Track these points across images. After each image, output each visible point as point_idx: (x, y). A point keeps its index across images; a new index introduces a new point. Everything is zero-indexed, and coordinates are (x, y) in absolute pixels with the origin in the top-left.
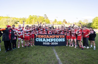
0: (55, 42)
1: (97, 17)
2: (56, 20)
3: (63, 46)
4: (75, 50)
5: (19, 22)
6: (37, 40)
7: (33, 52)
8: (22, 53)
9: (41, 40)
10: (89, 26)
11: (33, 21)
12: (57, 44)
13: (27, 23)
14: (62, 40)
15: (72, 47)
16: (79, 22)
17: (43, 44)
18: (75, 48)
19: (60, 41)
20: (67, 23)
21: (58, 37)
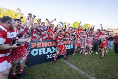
14: (70, 47)
19: (68, 49)
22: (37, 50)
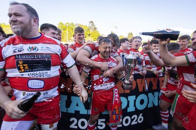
0: (131, 114)
12: (141, 119)
17: (73, 126)
19: (150, 106)
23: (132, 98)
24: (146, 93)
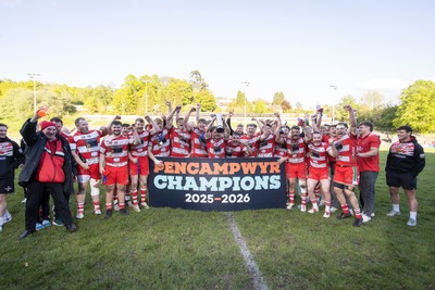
0: (236, 193)
1: (419, 83)
2: (241, 96)
3: (273, 210)
4: (323, 226)
5: (81, 104)
6: (161, 182)
7: (140, 234)
8: (92, 241)
9: (175, 183)
10: (388, 122)
11: (141, 100)
12: (247, 199)
13: (118, 107)
14: (269, 183)
15: (311, 211)
16: (342, 102)
17: (187, 200)
18: (325, 216)
19: (258, 188)
20: (289, 108)
21: (253, 172)
22: (164, 178)
23: (237, 179)
24: (253, 176)
